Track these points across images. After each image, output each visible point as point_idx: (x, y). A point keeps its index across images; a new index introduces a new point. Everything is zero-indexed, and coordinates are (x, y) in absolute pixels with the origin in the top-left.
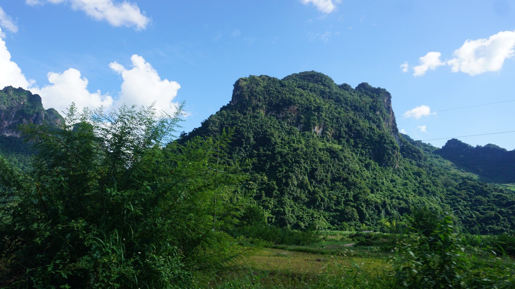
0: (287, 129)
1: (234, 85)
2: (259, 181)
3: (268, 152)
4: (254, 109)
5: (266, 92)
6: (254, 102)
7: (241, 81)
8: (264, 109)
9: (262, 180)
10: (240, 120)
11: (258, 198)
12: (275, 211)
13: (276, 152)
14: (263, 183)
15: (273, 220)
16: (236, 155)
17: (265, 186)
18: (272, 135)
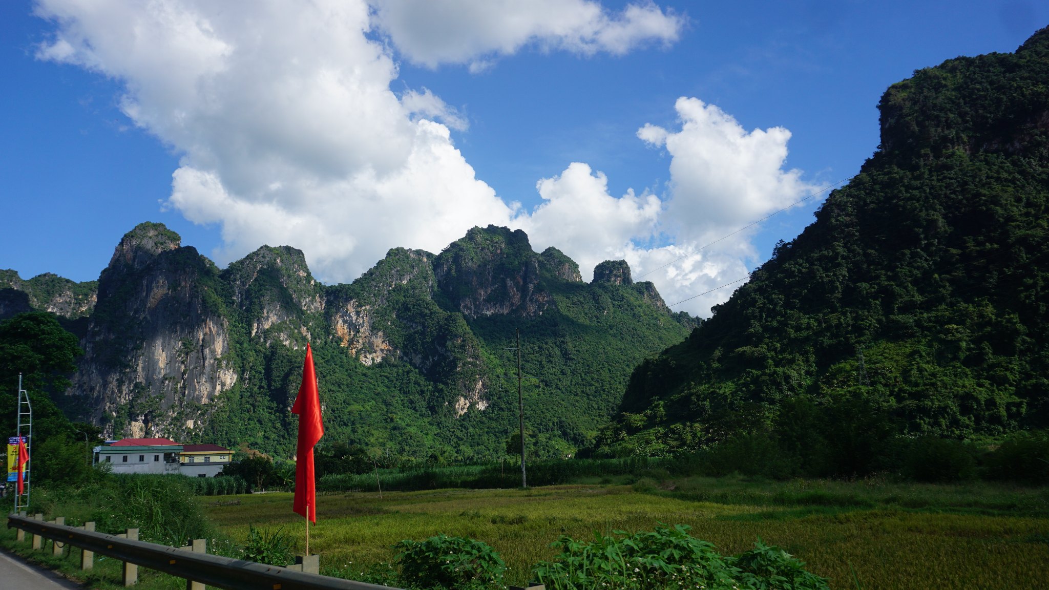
0: (1039, 175)
1: (878, 107)
2: (972, 319)
3: (988, 246)
4: (937, 150)
5: (963, 99)
6: (935, 132)
7: (893, 91)
8: (964, 143)
9: (981, 316)
10: (903, 186)
11: (975, 360)
12: (1025, 386)
13: (1012, 239)
14: (984, 322)
15: (1024, 410)
16: (905, 270)
17: (988, 329)
18: (995, 200)
